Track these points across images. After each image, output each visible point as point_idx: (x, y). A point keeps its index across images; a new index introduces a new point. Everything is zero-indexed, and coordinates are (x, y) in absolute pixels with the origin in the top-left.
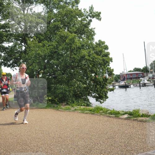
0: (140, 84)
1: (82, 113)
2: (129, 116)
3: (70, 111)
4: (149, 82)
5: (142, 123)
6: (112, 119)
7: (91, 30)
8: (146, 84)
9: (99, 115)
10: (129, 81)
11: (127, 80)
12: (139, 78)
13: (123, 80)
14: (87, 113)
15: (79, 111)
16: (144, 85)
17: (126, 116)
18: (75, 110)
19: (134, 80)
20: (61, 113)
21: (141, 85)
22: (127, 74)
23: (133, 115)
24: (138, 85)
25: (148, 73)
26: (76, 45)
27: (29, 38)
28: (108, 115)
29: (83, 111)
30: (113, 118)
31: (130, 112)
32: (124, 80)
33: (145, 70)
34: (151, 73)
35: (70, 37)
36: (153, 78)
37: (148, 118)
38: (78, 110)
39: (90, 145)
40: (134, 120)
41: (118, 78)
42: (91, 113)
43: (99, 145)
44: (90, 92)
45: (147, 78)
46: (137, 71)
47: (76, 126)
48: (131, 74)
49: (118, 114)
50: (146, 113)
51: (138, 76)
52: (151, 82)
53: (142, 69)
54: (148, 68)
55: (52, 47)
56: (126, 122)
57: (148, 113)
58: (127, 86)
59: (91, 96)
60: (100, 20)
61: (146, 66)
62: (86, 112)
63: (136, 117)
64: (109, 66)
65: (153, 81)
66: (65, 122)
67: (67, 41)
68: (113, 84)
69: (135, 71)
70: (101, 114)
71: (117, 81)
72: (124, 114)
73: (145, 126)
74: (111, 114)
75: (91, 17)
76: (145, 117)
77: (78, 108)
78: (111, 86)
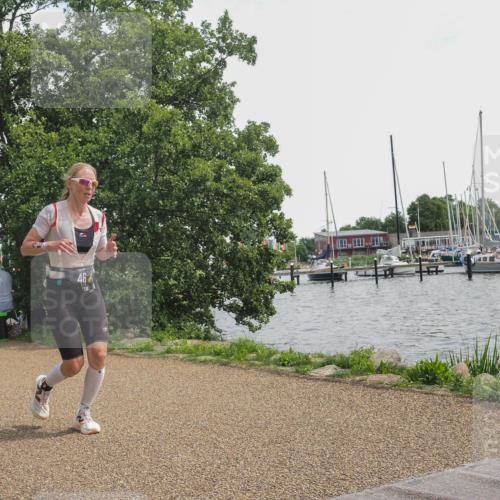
0: (376, 268)
1: (189, 360)
2: (339, 369)
3: (150, 356)
4: (405, 263)
5: (379, 391)
6: (285, 380)
7: (222, 89)
8: (396, 271)
9: (244, 366)
10: (342, 259)
11: (336, 256)
12: (375, 249)
13: (323, 258)
14: (205, 362)
15: (181, 356)
16: (390, 272)
17: (329, 370)
18: (169, 351)
19: (359, 256)
20: (122, 360)
21: (380, 272)
22: (335, 238)
23: (352, 367)
24: (371, 272)
25: (401, 235)
26: (176, 145)
27: (15, 113)
28: (272, 367)
29: (192, 356)
30: (287, 375)
31: (342, 356)
32: (326, 256)
33: (394, 225)
34: (411, 236)
35: (158, 117)
36: (417, 252)
37: (399, 377)
38: (176, 351)
39: (211, 465)
40: (354, 383)
41: (309, 248)
42: (218, 361)
43: (242, 462)
44: (219, 292)
45: (398, 250)
46: (370, 228)
47: (169, 406)
48: (349, 238)
49: (306, 363)
50: (392, 360)
51: (371, 244)
52: (412, 263)
53: (383, 221)
54: (403, 219)
55: (95, 147)
56: (329, 388)
57: (399, 360)
58: (336, 275)
59: (220, 307)
60: (254, 61)
61: (394, 212)
62: (203, 358)
63: (361, 374)
64: (279, 208)
65: (417, 261)
66: (133, 392)
67: (145, 128)
68: (292, 268)
69: (363, 228)
70: (252, 365)
71: (304, 259)
72: (323, 365)
73: (388, 401)
74: (284, 365)
75: (222, 51)
76: (388, 372)
77: (176, 344)
78: (285, 274)
